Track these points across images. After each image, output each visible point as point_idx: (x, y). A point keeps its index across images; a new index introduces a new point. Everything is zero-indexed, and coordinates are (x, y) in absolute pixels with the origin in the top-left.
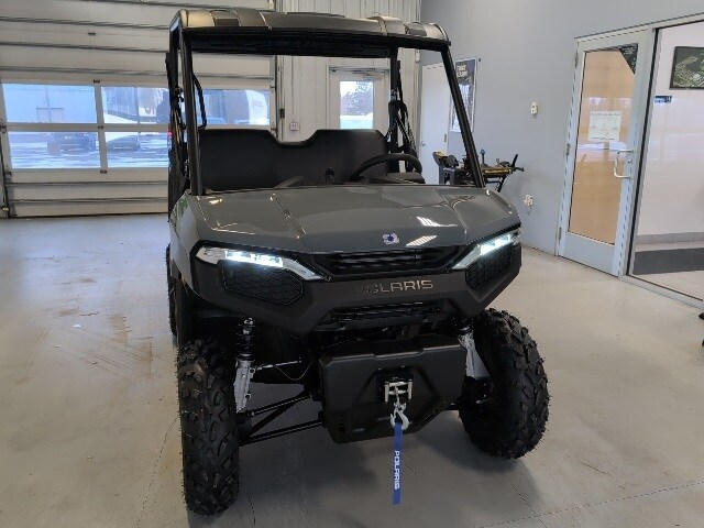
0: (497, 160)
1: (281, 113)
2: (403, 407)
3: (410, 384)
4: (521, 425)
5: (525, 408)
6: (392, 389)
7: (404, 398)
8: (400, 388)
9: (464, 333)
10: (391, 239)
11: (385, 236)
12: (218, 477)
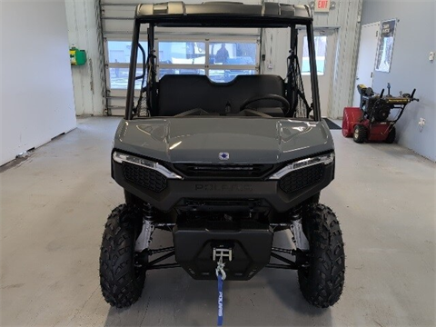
0: (401, 92)
1: (263, 57)
2: (223, 265)
3: (230, 252)
4: (320, 287)
5: (323, 276)
6: (219, 252)
7: (225, 259)
8: (224, 253)
9: (295, 219)
10: (224, 156)
11: (221, 154)
12: (115, 288)
